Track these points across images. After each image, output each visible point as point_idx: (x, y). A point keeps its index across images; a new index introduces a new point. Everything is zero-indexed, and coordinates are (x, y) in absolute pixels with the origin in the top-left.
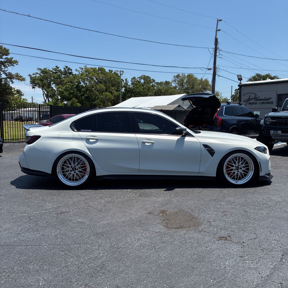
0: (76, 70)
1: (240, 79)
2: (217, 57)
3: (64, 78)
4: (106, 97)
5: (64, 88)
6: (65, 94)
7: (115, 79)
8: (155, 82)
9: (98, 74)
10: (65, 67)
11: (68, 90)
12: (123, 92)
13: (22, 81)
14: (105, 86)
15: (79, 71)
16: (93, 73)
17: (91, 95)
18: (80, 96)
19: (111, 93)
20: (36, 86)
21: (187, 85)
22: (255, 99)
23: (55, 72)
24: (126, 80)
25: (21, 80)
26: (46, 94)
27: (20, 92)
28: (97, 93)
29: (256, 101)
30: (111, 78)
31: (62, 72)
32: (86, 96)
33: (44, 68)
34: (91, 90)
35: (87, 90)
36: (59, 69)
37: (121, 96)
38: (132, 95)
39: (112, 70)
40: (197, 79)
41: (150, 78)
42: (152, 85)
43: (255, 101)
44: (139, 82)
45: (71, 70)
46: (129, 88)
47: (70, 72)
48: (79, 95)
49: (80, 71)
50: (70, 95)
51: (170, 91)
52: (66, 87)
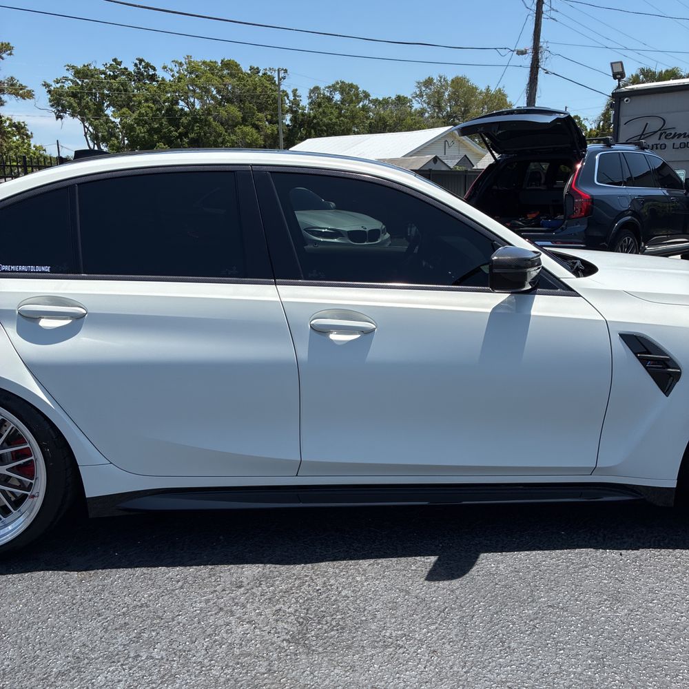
0: (165, 68)
1: (618, 75)
2: (544, 16)
3: (136, 91)
4: (244, 138)
5: (135, 115)
6: (138, 131)
7: (266, 92)
8: (371, 98)
9: (221, 77)
10: (137, 62)
11: (146, 123)
12: (288, 125)
13: (25, 99)
14: (241, 109)
15: (172, 70)
16: (209, 75)
17: (205, 135)
18: (178, 137)
19: (257, 127)
20: (66, 113)
21: (450, 106)
22: (661, 134)
23: (112, 74)
24: (295, 91)
25: (23, 97)
26: (92, 134)
27: (23, 128)
28: (221, 129)
29: (663, 141)
30: (255, 89)
31: (130, 74)
32: (192, 138)
33: (84, 66)
34: (206, 121)
35: (195, 120)
36: (122, 67)
37: (282, 136)
38: (310, 133)
39: (258, 68)
40: (477, 89)
41: (357, 88)
42: (363, 106)
43: (660, 139)
44: (330, 99)
45: (154, 69)
46: (303, 114)
47: (151, 73)
48: (175, 134)
49: (176, 69)
50: (151, 135)
51: (406, 123)
52: (141, 114)
